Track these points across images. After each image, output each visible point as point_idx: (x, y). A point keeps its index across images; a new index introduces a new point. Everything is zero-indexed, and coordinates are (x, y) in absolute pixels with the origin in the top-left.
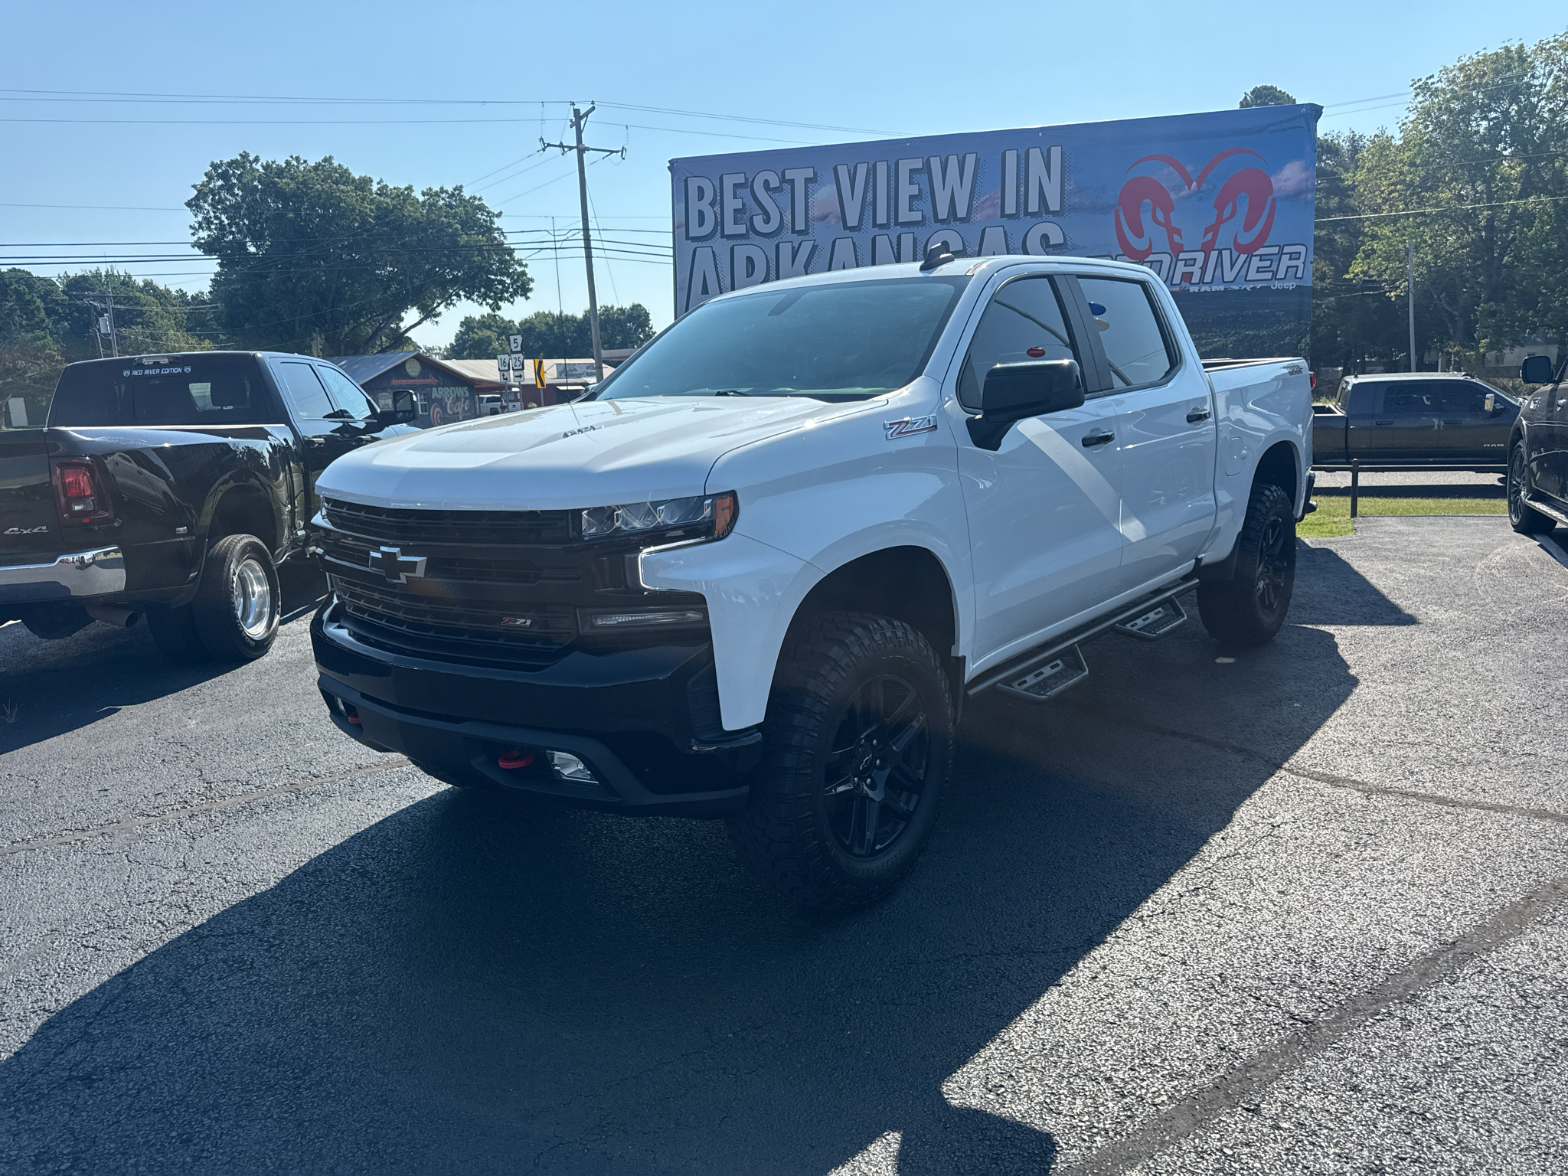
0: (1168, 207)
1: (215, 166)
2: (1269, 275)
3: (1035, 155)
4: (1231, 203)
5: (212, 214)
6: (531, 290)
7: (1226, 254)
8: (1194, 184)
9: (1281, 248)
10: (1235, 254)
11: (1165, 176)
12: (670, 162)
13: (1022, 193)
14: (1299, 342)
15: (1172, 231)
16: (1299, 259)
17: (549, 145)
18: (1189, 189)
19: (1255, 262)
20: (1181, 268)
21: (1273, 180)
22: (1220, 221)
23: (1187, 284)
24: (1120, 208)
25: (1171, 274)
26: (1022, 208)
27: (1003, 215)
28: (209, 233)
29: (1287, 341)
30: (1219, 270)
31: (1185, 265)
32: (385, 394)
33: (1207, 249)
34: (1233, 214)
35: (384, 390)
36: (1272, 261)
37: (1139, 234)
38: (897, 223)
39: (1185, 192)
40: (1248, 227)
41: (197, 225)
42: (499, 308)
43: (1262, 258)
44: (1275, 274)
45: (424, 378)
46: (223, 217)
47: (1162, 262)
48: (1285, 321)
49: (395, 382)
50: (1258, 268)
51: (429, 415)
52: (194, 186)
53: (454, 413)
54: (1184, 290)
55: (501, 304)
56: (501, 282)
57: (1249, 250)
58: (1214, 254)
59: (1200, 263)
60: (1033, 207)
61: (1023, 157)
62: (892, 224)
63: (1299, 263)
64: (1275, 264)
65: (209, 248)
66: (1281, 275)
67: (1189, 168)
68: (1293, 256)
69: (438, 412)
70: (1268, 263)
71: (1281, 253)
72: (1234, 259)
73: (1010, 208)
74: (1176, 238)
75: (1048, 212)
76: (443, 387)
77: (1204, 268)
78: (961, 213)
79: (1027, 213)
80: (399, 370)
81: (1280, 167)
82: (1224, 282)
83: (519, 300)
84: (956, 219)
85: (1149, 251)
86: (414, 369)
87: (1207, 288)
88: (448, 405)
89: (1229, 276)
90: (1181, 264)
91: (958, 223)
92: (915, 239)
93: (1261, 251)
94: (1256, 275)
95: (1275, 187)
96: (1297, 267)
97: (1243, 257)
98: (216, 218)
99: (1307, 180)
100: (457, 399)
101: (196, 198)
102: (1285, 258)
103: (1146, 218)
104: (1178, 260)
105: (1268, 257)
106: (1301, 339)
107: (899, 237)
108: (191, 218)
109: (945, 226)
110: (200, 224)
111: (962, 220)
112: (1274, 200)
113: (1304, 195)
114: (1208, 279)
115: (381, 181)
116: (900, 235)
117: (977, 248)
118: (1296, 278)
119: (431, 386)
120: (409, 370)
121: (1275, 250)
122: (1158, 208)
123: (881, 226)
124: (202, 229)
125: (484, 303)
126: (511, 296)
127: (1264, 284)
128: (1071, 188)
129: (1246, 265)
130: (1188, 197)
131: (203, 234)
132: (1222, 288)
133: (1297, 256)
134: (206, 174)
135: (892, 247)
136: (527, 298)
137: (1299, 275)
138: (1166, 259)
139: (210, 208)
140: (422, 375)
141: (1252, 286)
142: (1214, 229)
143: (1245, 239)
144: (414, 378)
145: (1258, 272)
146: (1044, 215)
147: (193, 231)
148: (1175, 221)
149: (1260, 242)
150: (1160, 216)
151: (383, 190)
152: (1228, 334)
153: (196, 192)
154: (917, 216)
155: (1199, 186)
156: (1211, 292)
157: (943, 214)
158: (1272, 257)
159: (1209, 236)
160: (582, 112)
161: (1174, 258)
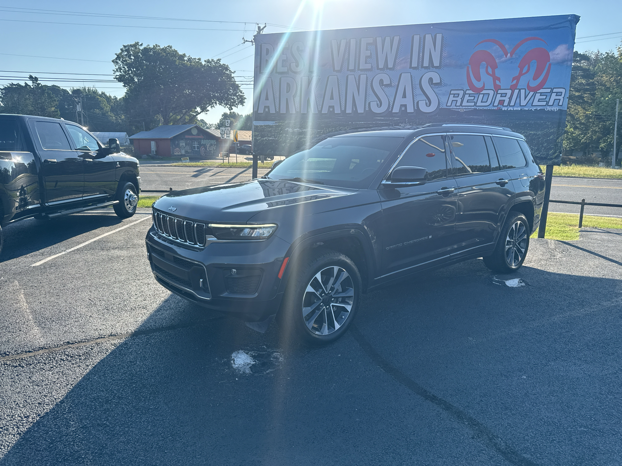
0: (494, 67)
1: (125, 46)
2: (544, 103)
3: (429, 38)
4: (527, 65)
5: (122, 66)
6: (245, 102)
7: (523, 92)
8: (509, 54)
9: (552, 90)
10: (527, 91)
11: (494, 50)
12: (254, 36)
13: (421, 57)
14: (558, 138)
15: (496, 78)
16: (561, 95)
17: (246, 41)
18: (506, 57)
19: (538, 96)
20: (499, 98)
21: (550, 54)
22: (521, 74)
23: (502, 106)
24: (470, 66)
25: (493, 100)
26: (420, 64)
27: (411, 67)
28: (120, 73)
29: (551, 137)
30: (518, 99)
31: (501, 96)
32: (183, 141)
33: (513, 88)
34: (528, 70)
35: (182, 139)
36: (547, 96)
37: (479, 79)
38: (359, 69)
39: (504, 59)
40: (535, 78)
41: (116, 70)
42: (232, 109)
43: (541, 94)
44: (548, 103)
45: (198, 136)
46: (126, 67)
47: (489, 94)
48: (551, 127)
49: (187, 137)
50: (539, 99)
51: (200, 151)
52: (116, 54)
53: (210, 150)
54: (499, 109)
55: (233, 107)
56: (233, 99)
57: (535, 90)
58: (516, 91)
59: (508, 95)
60: (426, 64)
61: (422, 38)
62: (357, 70)
63: (561, 98)
64: (548, 98)
65: (120, 79)
66: (551, 103)
67: (507, 47)
68: (558, 94)
69: (203, 150)
70: (544, 97)
71: (552, 92)
72: (527, 94)
73: (414, 64)
74: (498, 82)
75: (433, 66)
76: (206, 140)
77: (510, 99)
78: (390, 65)
79: (422, 67)
80: (189, 132)
81: (554, 47)
82: (520, 106)
83: (240, 106)
84: (388, 68)
85: (483, 88)
86: (195, 132)
87: (511, 109)
88: (208, 147)
89: (523, 103)
90: (499, 96)
91: (388, 70)
92: (367, 78)
93: (541, 91)
94: (537, 103)
95: (551, 57)
96: (560, 100)
97: (532, 93)
98: (124, 67)
99: (568, 55)
100: (211, 145)
101: (116, 59)
102: (554, 95)
103: (482, 71)
104: (497, 93)
105: (544, 94)
106: (559, 137)
107: (359, 77)
108: (114, 67)
109: (382, 72)
110: (117, 69)
111: (390, 69)
112: (550, 65)
113: (566, 63)
114: (512, 103)
115: (189, 56)
116: (360, 75)
117: (397, 83)
118: (558, 105)
119: (201, 139)
120: (192, 132)
121: (549, 90)
122: (489, 67)
123: (351, 71)
124: (118, 71)
125: (226, 107)
126: (237, 105)
127: (542, 108)
128: (445, 55)
129: (533, 97)
130: (505, 61)
131: (118, 73)
132: (519, 109)
133: (560, 94)
134: (121, 49)
135: (356, 82)
136: (243, 105)
137: (560, 104)
138: (491, 93)
139: (121, 63)
140: (198, 135)
141: (535, 108)
142: (517, 78)
143: (534, 84)
144: (194, 135)
145: (539, 101)
146: (431, 68)
147: (114, 72)
148: (498, 73)
149: (541, 86)
150: (490, 70)
151: (190, 59)
153: (116, 56)
154: (368, 66)
155: (511, 55)
156: (514, 110)
157: (381, 66)
158: (546, 94)
159: (515, 82)
160: (261, 28)
161: (495, 92)
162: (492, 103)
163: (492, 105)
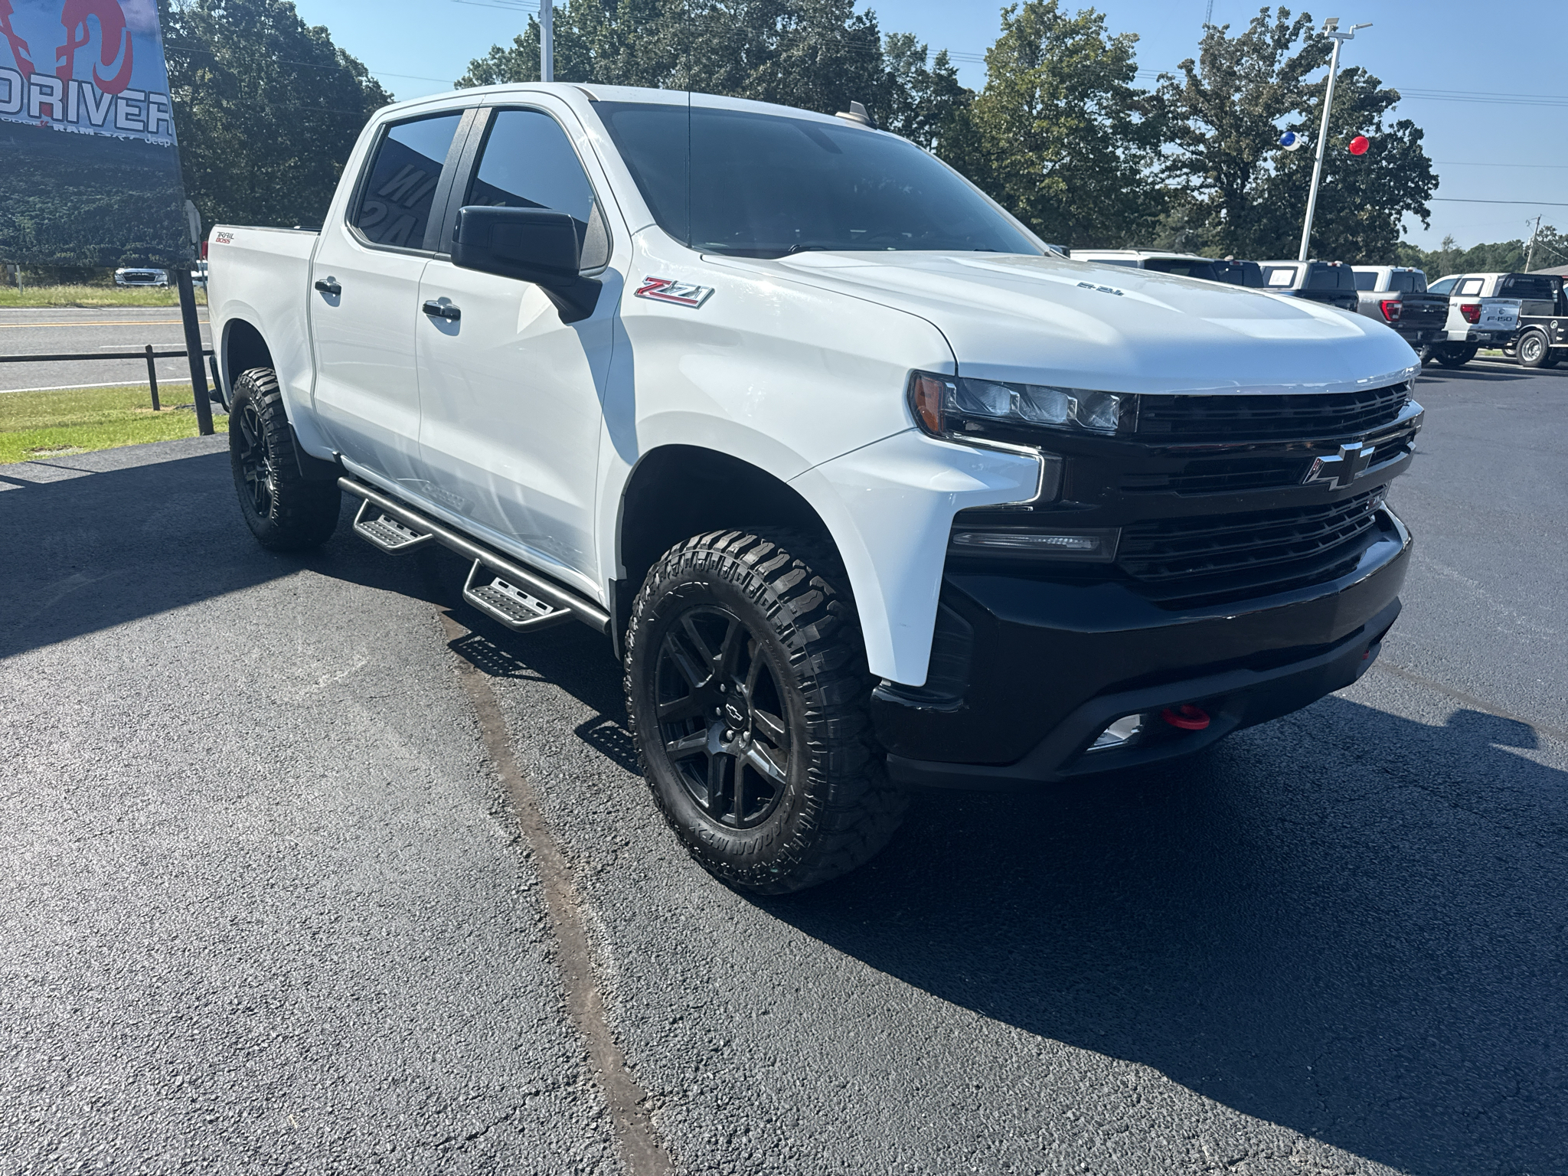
2: (140, 126)
4: (81, 23)
7: (87, 88)
9: (147, 95)
10: (98, 91)
15: (16, 42)
16: (168, 112)
19: (122, 106)
20: (36, 96)
22: (72, 43)
23: (49, 119)
25: (25, 101)
30: (82, 108)
31: (41, 93)
33: (63, 77)
34: (86, 37)
36: (139, 108)
40: (107, 60)
43: (128, 102)
44: (146, 125)
47: (10, 81)
50: (127, 114)
54: (46, 125)
57: (113, 90)
58: (73, 86)
59: (58, 93)
63: (170, 117)
64: (144, 113)
66: (152, 127)
68: (160, 109)
70: (136, 111)
71: (148, 101)
72: (98, 98)
74: (23, 53)
77: (65, 100)
82: (91, 124)
87: (71, 129)
89: (97, 118)
90: (35, 90)
93: (127, 94)
94: (125, 122)
95: (126, 17)
96: (168, 121)
97: (108, 97)
102: (153, 108)
104: (30, 84)
105: (134, 103)
114: (72, 116)
118: (168, 134)
121: (141, 96)
127: (137, 136)
129: (113, 108)
132: (91, 132)
133: (166, 108)
137: (171, 131)
138: (15, 78)
141: (124, 135)
142: (67, 53)
143: (109, 74)
145: (127, 119)
148: (17, 29)
149: (123, 82)
152: (111, 191)
156: (79, 134)
158: (139, 104)
159: (63, 61)
161: (25, 80)
162: (25, 106)
163: (24, 113)
